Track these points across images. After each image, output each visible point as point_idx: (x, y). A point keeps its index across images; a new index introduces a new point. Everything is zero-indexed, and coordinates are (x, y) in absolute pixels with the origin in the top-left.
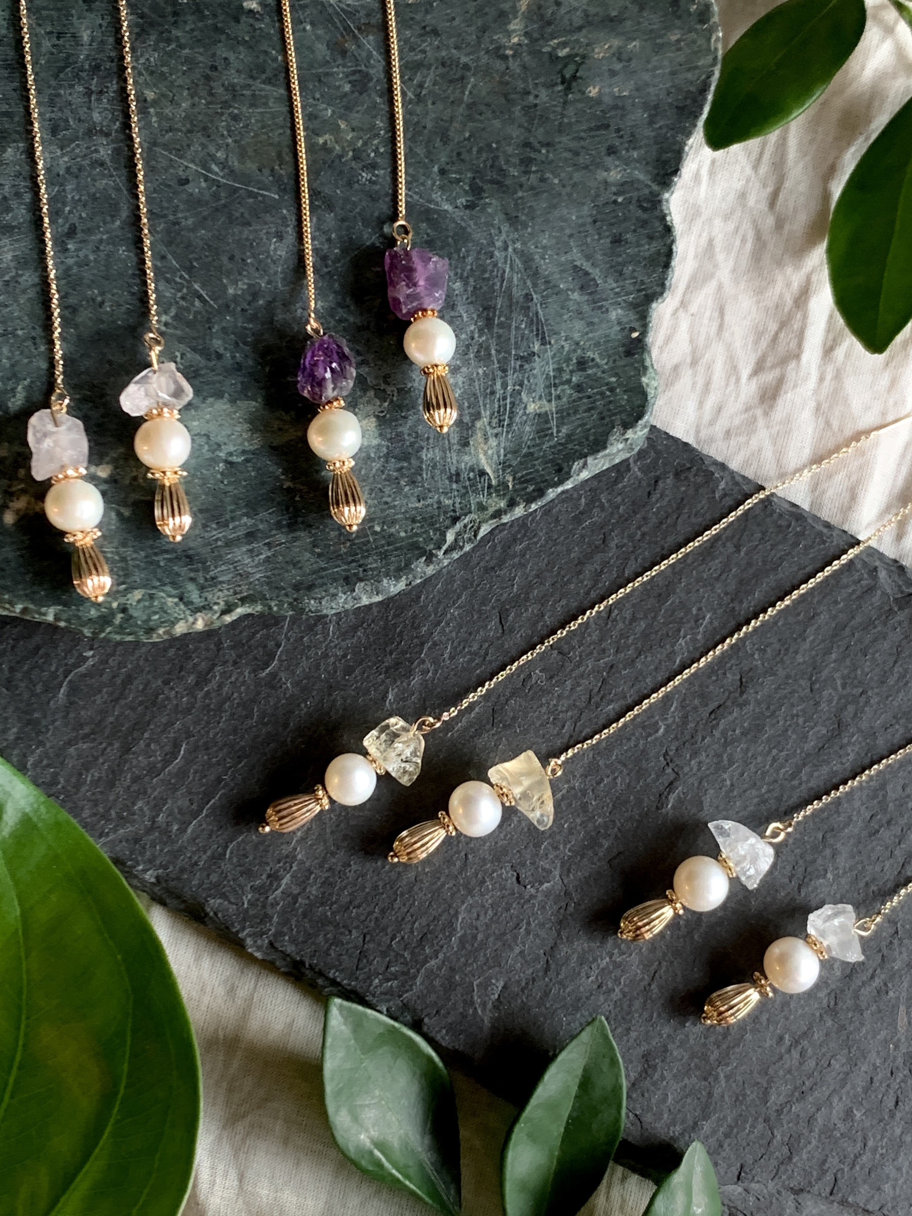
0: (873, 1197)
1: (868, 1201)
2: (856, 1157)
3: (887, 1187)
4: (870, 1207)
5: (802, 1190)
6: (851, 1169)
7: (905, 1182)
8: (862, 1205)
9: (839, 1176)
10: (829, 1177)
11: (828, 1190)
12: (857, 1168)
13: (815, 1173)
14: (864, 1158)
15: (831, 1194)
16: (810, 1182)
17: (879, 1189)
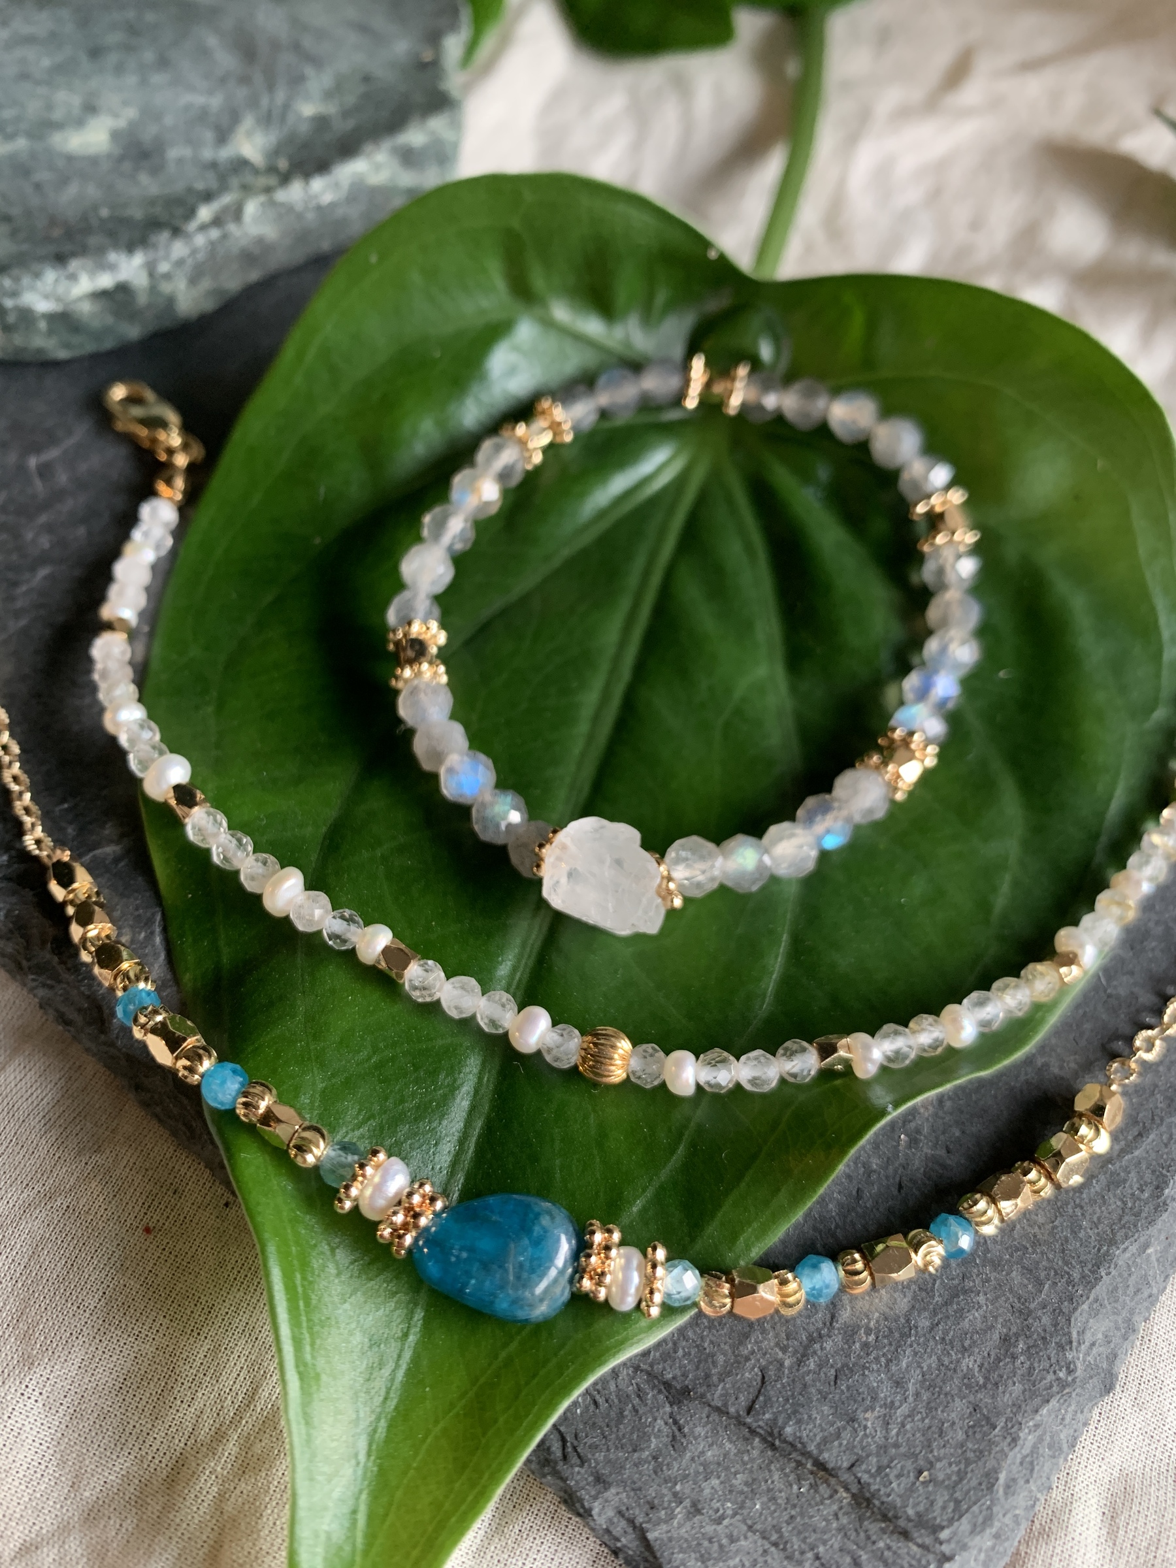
0: (838, 1436)
1: (825, 1441)
2: (811, 1340)
3: (870, 1418)
4: (831, 1456)
5: (686, 1392)
6: (799, 1363)
7: (911, 1415)
8: (812, 1448)
9: (771, 1373)
10: (750, 1374)
11: (743, 1400)
12: (812, 1364)
13: (721, 1359)
14: (828, 1345)
15: (749, 1410)
16: (708, 1376)
17: (853, 1420)
